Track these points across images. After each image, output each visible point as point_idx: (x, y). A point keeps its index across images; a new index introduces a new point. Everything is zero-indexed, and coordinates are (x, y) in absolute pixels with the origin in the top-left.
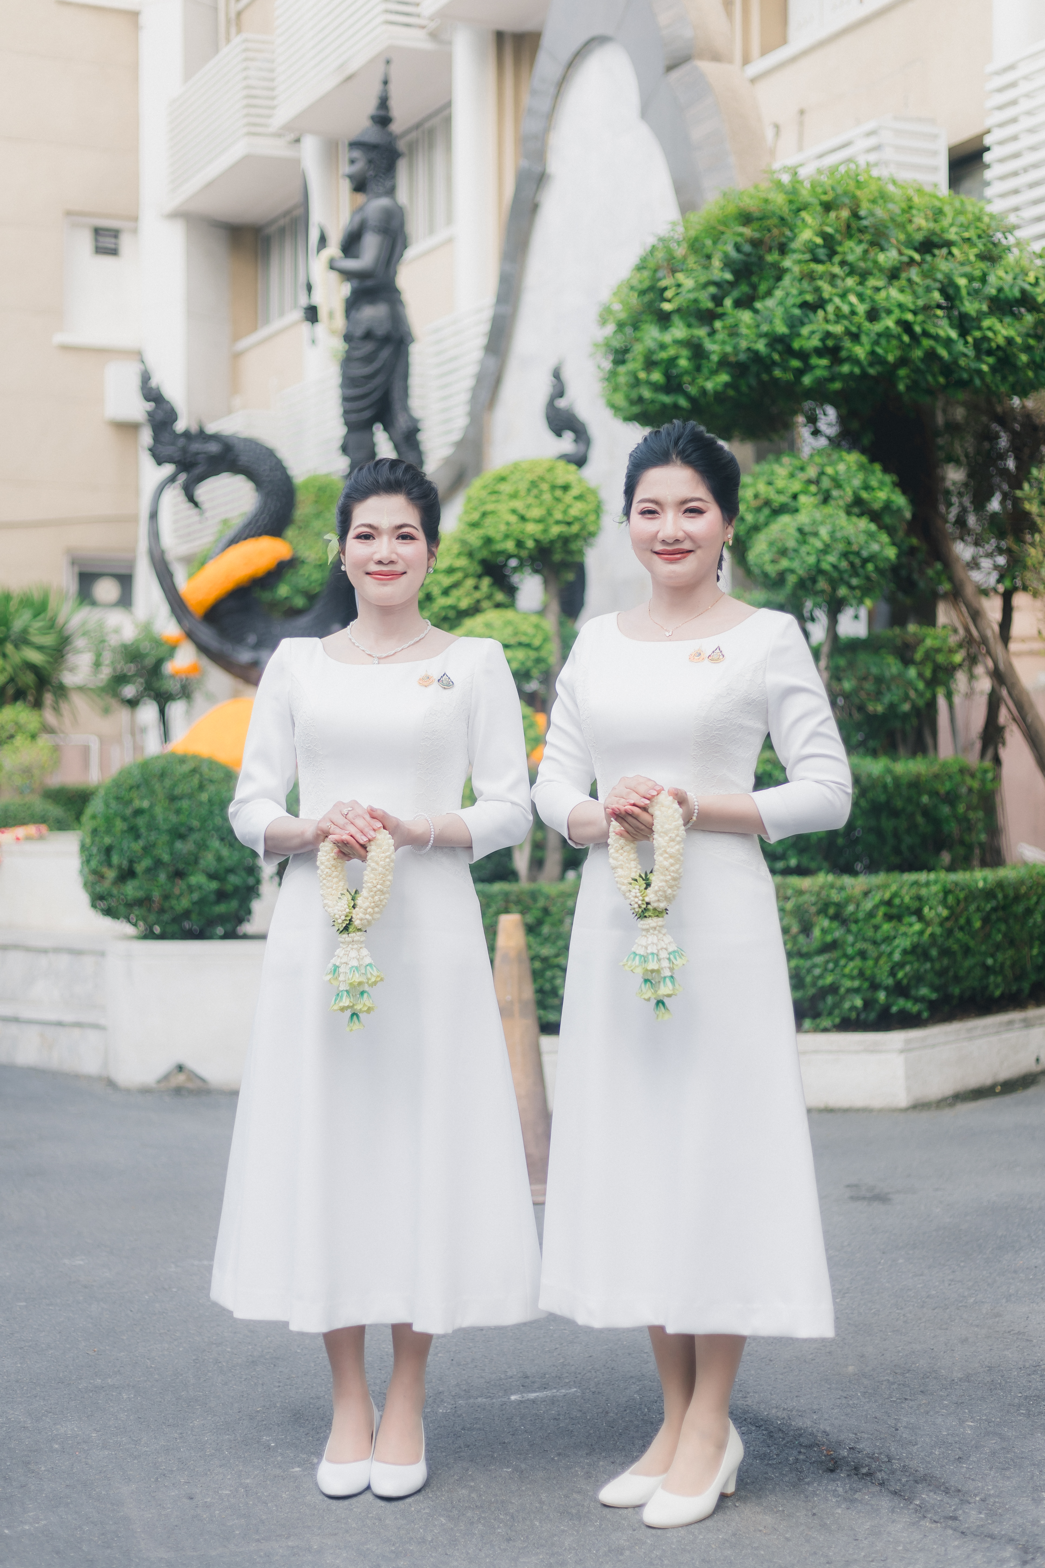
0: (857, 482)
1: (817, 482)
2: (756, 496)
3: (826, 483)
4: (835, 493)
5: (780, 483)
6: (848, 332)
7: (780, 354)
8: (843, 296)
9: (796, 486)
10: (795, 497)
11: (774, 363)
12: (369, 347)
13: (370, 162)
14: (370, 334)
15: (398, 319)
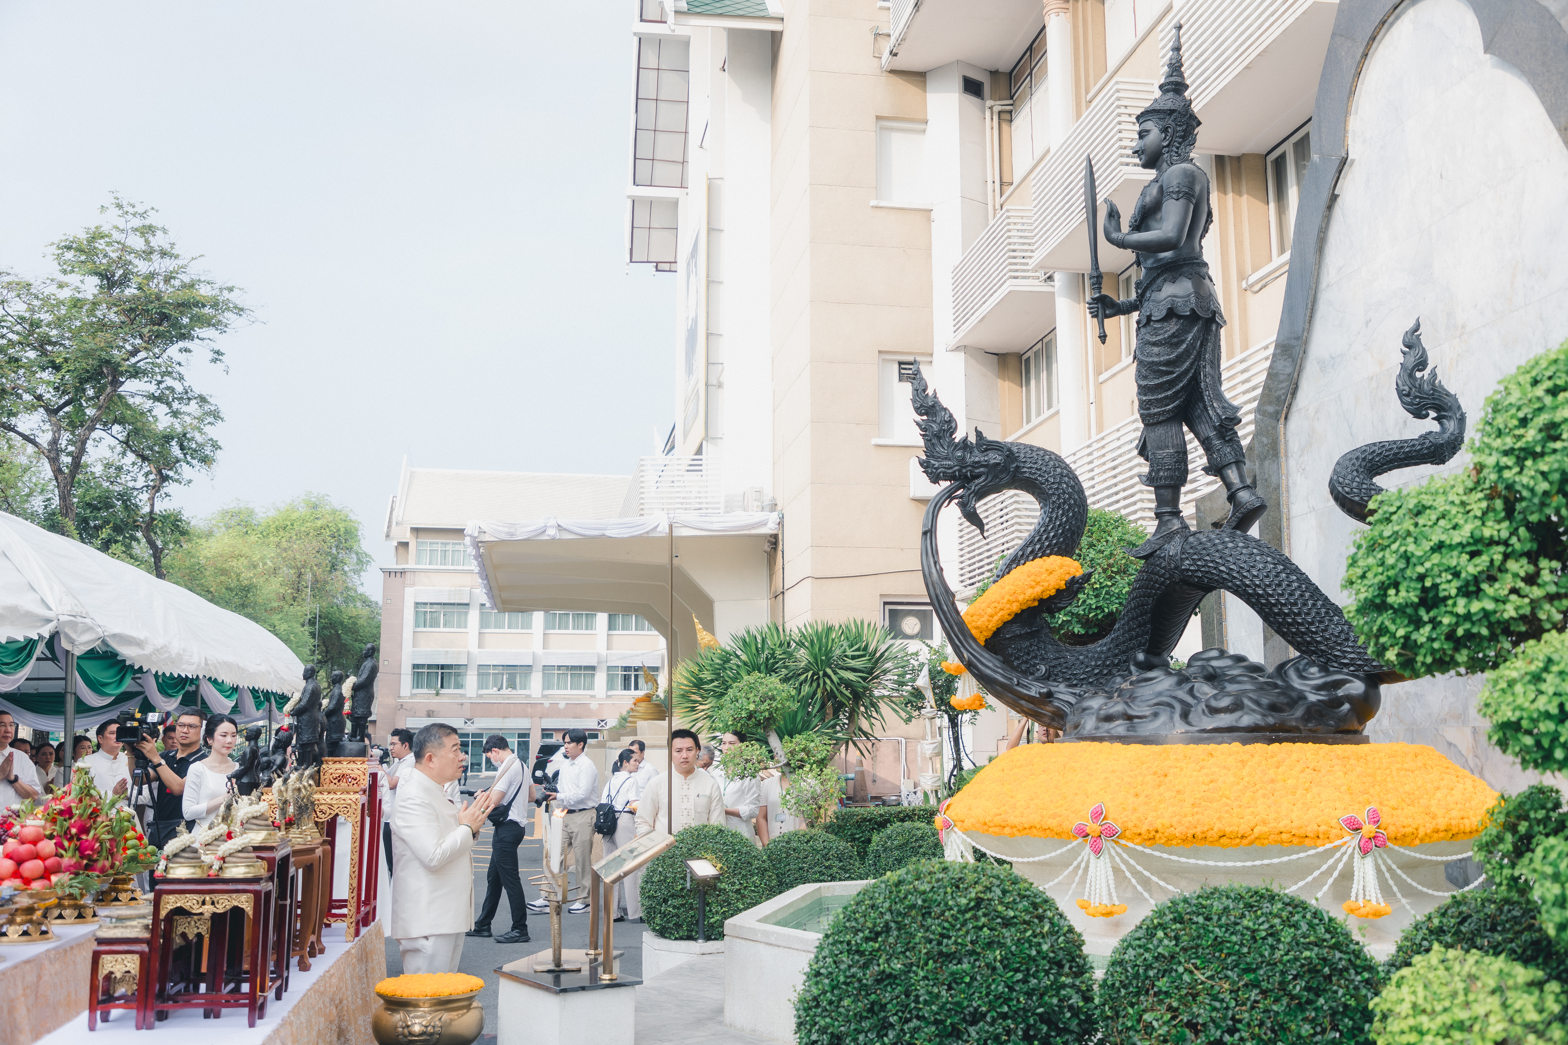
12: (1172, 327)
13: (1164, 130)
14: (1171, 314)
15: (1205, 297)
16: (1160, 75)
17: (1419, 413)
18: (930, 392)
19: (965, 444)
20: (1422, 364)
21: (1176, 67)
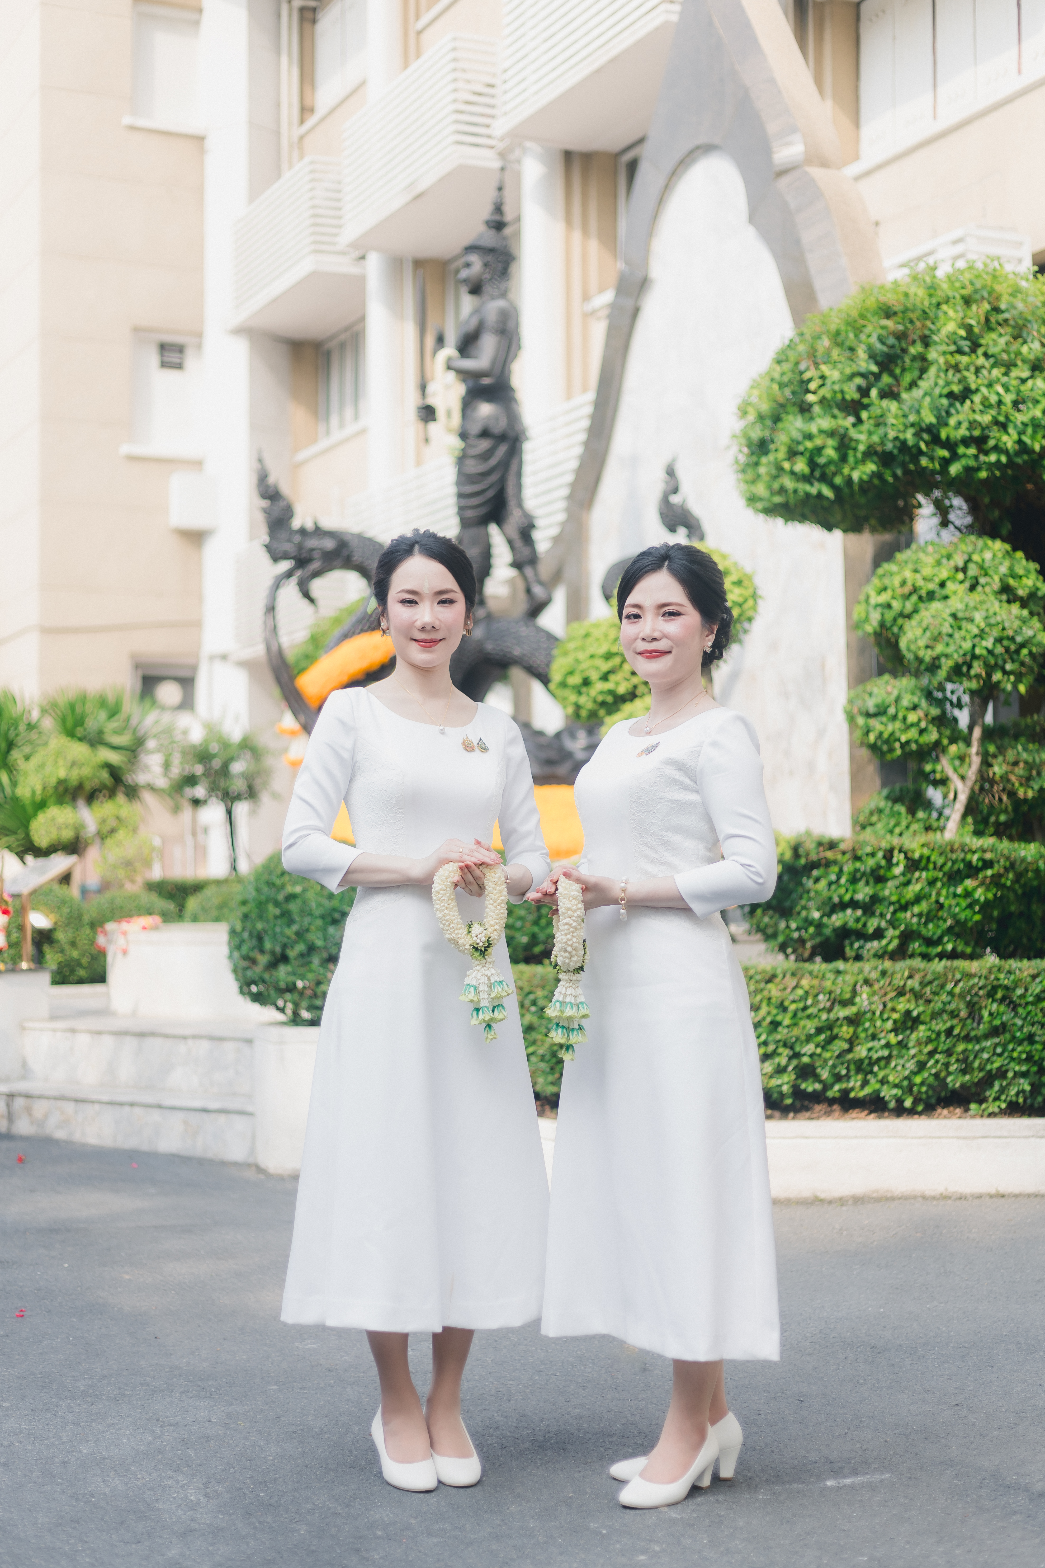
0: (1004, 569)
1: (964, 570)
2: (903, 583)
3: (973, 570)
4: (982, 580)
5: (927, 571)
6: (996, 422)
7: (927, 444)
8: (990, 385)
9: (944, 574)
10: (942, 585)
11: (921, 453)
12: (485, 445)
13: (486, 265)
14: (485, 433)
15: (513, 418)
16: (486, 212)
17: (672, 529)
18: (271, 480)
19: (303, 531)
20: (675, 491)
21: (498, 209)
